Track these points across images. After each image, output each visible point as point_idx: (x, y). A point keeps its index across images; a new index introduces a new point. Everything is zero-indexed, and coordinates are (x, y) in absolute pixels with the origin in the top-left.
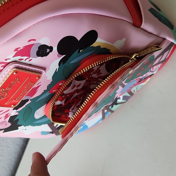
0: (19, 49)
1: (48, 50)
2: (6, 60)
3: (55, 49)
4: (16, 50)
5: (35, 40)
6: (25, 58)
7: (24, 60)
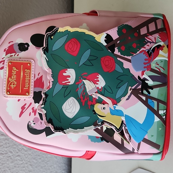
0: (6, 50)
1: (26, 46)
2: (3, 59)
3: (30, 44)
4: (5, 50)
5: (13, 42)
6: (13, 54)
7: (13, 56)
